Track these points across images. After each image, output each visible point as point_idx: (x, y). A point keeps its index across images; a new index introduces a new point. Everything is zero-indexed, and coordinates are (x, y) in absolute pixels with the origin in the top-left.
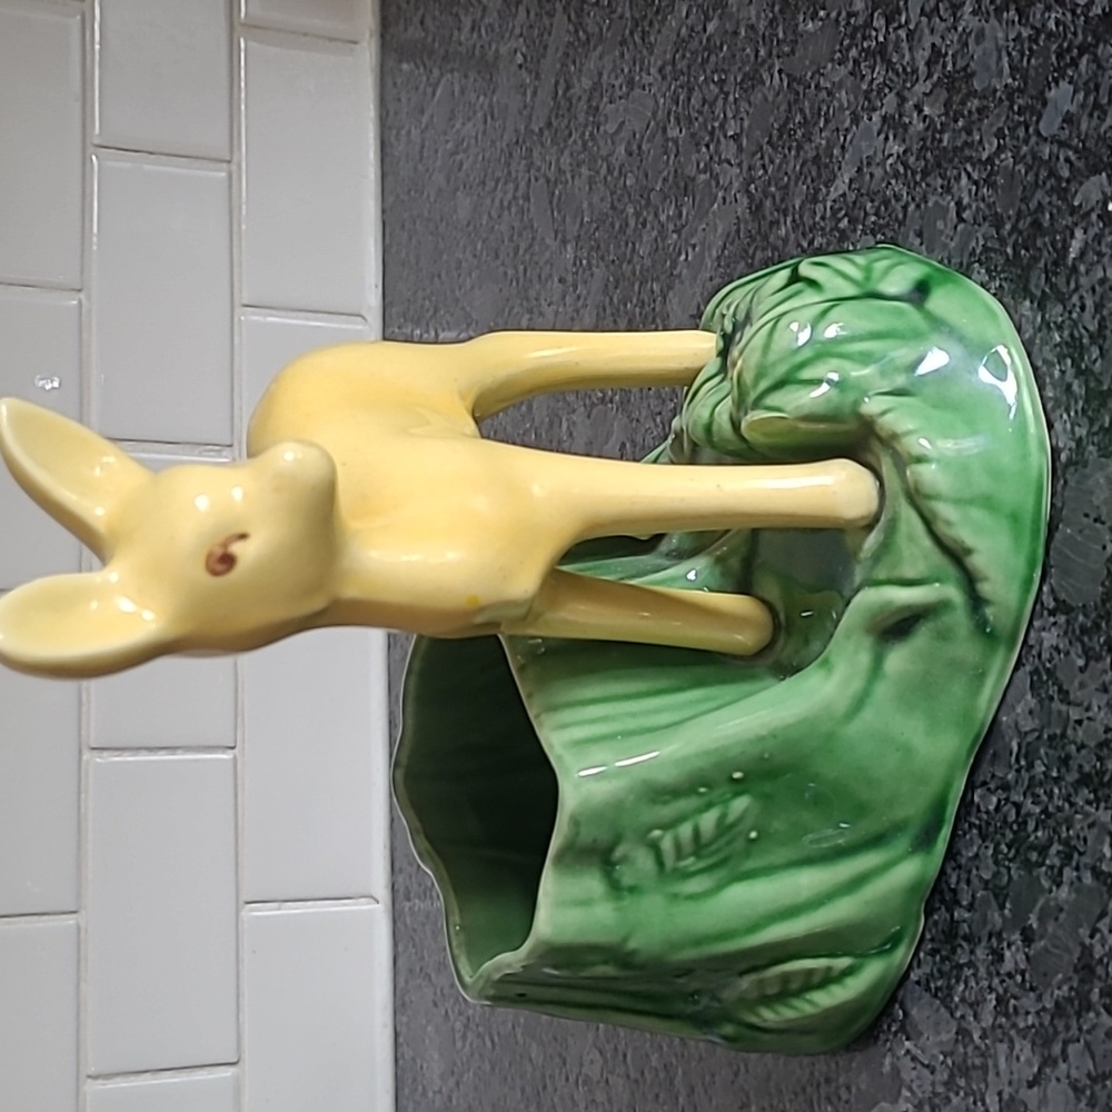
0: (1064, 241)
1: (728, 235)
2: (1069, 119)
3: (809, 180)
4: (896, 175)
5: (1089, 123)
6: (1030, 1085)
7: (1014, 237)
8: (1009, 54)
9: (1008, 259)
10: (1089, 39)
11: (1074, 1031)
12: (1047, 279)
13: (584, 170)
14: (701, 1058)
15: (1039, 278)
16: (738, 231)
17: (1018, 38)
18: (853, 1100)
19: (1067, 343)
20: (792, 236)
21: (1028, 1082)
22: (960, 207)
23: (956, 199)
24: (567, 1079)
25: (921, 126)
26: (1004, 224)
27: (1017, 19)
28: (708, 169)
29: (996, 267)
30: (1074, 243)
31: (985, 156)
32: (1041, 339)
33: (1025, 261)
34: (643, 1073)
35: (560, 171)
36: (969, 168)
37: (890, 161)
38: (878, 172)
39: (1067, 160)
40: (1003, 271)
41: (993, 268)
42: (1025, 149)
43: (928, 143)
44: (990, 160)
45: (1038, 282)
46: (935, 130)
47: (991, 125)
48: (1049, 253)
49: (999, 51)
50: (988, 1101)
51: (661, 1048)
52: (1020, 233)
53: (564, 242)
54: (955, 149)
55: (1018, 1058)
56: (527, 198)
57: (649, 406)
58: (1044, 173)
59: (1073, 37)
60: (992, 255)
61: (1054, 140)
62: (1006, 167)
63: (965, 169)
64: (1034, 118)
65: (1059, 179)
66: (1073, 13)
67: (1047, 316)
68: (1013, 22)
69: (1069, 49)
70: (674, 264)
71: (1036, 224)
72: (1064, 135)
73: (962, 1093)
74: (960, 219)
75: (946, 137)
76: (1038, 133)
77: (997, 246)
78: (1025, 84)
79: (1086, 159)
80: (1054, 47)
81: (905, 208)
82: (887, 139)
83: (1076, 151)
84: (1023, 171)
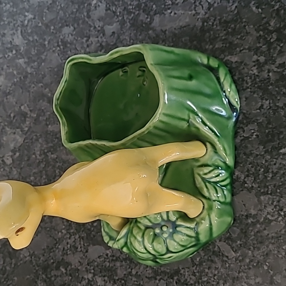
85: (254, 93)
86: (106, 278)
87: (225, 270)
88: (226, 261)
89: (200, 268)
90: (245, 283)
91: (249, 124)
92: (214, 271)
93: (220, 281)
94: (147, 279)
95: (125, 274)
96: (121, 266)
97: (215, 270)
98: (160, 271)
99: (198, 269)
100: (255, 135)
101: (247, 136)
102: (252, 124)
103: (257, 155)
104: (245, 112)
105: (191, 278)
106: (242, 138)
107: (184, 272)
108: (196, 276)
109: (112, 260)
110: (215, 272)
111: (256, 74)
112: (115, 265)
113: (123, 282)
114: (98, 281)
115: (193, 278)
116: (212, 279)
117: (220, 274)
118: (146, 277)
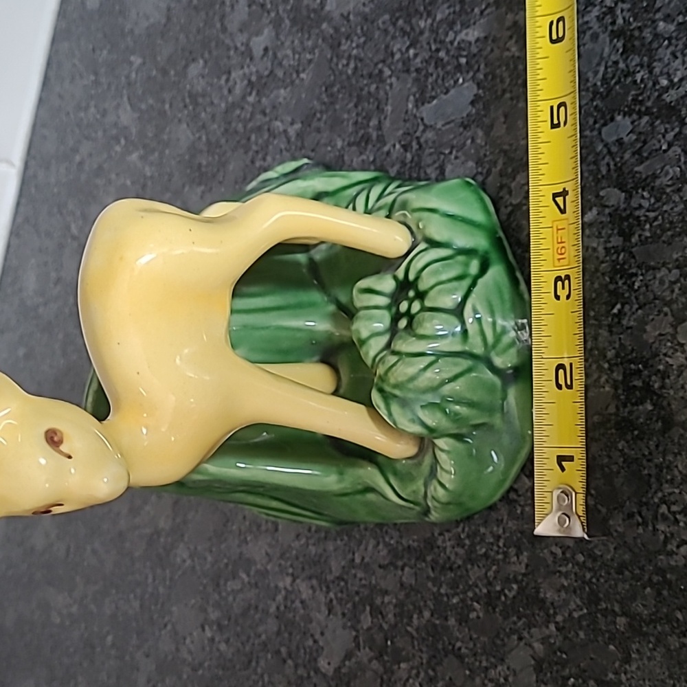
2: (620, 142)
4: (507, 65)
5: (630, 157)
8: (606, 68)
10: (655, 110)
17: (616, 63)
27: (621, 50)
30: (589, 214)
37: (507, 53)
38: (498, 53)
39: (608, 165)
42: (587, 133)
49: (602, 58)
58: (591, 158)
59: (647, 99)
61: (606, 145)
64: (602, 121)
65: (599, 170)
66: (654, 85)
68: (618, 51)
69: (641, 102)
72: (614, 149)
76: (600, 132)
78: (607, 95)
79: (619, 176)
80: (633, 92)
82: (512, 38)
83: (615, 165)
85: (518, 99)
86: (314, 582)
87: (515, 522)
88: (515, 501)
89: (470, 528)
90: (556, 545)
91: (519, 173)
92: (495, 529)
93: (510, 550)
94: (382, 570)
95: (344, 567)
96: (335, 550)
97: (498, 526)
98: (400, 548)
99: (467, 529)
102: (523, 171)
104: (506, 147)
105: (456, 554)
106: (510, 209)
107: (444, 541)
108: (466, 547)
109: (319, 540)
110: (498, 531)
111: (517, 54)
112: (325, 550)
113: (342, 584)
114: (301, 589)
115: (461, 551)
116: (495, 548)
117: (508, 535)
118: (380, 566)
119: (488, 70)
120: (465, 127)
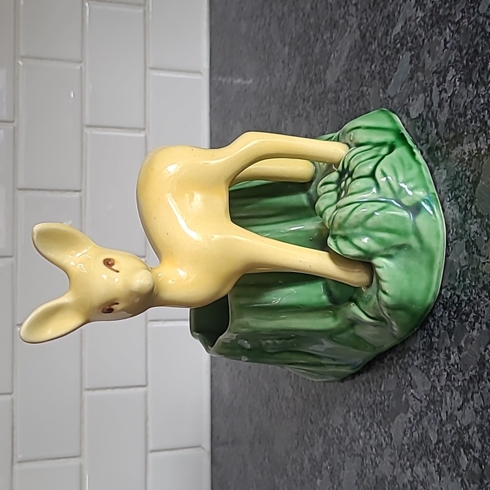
0: (487, 59)
1: (351, 47)
3: (385, 25)
4: (420, 26)
6: (459, 410)
7: (467, 56)
9: (464, 66)
11: (476, 389)
12: (479, 75)
13: (293, 15)
14: (331, 392)
15: (476, 74)
16: (355, 46)
18: (390, 411)
19: (486, 104)
20: (377, 50)
21: (458, 408)
22: (446, 42)
23: (444, 38)
24: (279, 397)
25: (431, 5)
26: (463, 51)
28: (344, 17)
29: (459, 69)
31: (456, 20)
32: (476, 101)
33: (471, 67)
34: (308, 396)
35: (283, 14)
36: (450, 25)
37: (418, 20)
38: (413, 24)
40: (461, 71)
41: (458, 69)
42: (473, 18)
43: (434, 12)
44: (458, 22)
45: (475, 77)
46: (437, 8)
47: (459, 7)
48: (481, 64)
50: (442, 415)
51: (316, 387)
52: (469, 55)
53: (284, 45)
54: (445, 16)
55: (454, 398)
56: (269, 25)
57: (317, 119)
58: (480, 29)
60: (458, 64)
61: (484, 15)
62: (465, 26)
63: (448, 26)
64: (477, 5)
67: (479, 91)
70: (329, 58)
71: (476, 51)
73: (432, 411)
74: (446, 47)
75: (441, 11)
76: (478, 12)
77: (460, 60)
81: (423, 41)
82: (417, 10)
84: (472, 28)
85: (431, 37)
91: (446, 76)
100: (458, 81)
101: (452, 91)
102: (448, 73)
103: (471, 102)
119: (412, 38)
120: (411, 79)
